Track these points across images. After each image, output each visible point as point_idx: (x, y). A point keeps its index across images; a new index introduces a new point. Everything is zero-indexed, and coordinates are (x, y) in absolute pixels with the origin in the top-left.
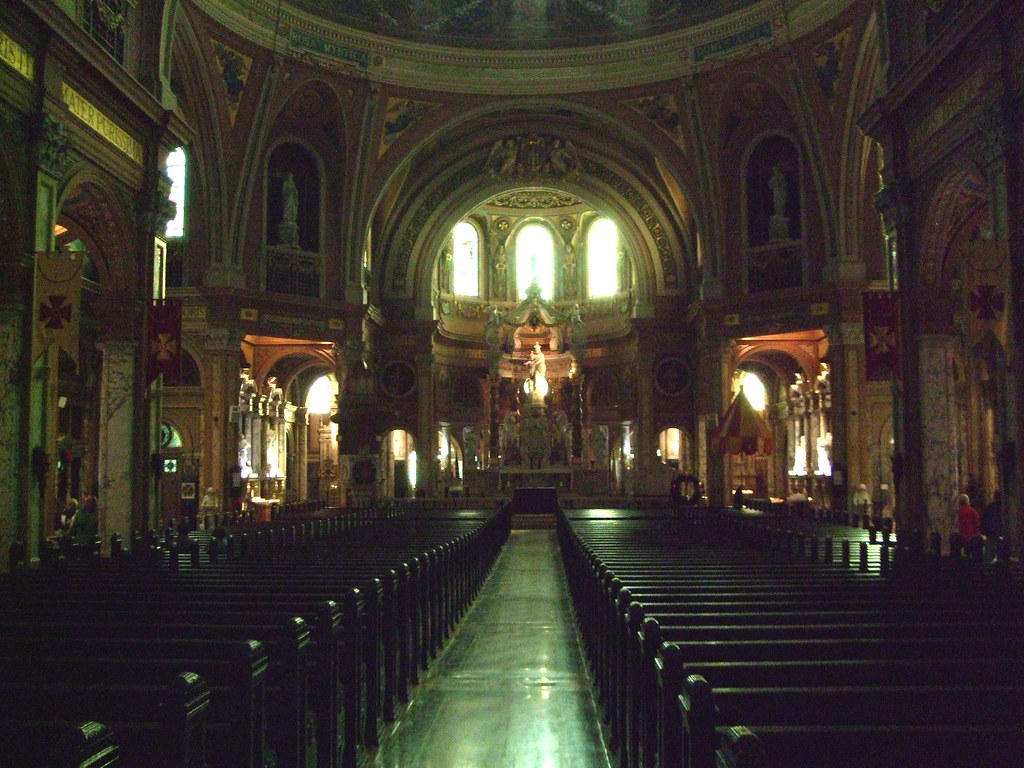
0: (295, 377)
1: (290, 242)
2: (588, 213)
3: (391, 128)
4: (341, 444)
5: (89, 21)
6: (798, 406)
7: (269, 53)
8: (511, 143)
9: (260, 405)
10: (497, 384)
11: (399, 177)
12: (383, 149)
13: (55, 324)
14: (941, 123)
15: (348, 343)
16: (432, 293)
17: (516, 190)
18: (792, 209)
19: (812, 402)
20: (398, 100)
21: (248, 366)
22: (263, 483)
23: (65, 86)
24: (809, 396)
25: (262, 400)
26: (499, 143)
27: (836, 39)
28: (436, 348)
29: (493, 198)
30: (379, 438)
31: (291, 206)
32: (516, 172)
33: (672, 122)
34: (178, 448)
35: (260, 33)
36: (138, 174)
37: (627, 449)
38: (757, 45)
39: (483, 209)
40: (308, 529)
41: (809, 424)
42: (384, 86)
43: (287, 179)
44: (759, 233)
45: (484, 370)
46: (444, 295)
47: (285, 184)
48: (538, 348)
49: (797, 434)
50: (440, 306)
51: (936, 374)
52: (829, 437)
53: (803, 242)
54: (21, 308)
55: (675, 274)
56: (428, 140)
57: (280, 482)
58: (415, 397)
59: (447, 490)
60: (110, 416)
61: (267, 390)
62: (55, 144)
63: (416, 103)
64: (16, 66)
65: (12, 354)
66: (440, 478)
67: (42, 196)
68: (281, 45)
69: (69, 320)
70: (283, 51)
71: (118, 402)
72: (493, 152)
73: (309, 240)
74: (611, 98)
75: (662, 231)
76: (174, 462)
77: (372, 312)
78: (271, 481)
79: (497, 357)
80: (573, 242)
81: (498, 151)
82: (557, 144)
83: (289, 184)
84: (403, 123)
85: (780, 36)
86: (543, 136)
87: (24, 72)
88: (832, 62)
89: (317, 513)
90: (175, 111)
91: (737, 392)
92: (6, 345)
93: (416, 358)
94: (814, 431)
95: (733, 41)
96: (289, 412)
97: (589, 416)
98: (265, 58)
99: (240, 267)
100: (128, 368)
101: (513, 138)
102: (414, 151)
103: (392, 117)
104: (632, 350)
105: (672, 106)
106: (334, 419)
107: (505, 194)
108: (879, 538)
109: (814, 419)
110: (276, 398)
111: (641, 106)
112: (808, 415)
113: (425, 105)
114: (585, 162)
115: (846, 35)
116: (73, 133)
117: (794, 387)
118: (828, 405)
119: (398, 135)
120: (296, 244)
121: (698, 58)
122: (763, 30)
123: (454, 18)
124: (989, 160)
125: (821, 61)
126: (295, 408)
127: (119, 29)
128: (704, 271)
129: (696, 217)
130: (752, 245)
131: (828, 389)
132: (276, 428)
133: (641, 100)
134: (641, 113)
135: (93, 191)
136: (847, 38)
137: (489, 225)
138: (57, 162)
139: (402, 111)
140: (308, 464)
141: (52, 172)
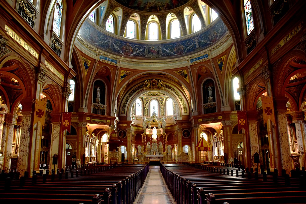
0: (99, 134)
1: (98, 102)
2: (166, 97)
3: (122, 77)
4: (109, 149)
5: (53, 47)
6: (215, 140)
7: (95, 60)
8: (149, 81)
9: (90, 140)
10: (146, 135)
11: (124, 88)
12: (120, 82)
13: (40, 116)
14: (252, 72)
15: (111, 125)
16: (131, 115)
17: (150, 91)
18: (213, 95)
19: (219, 139)
20: (124, 71)
21: (88, 131)
22: (91, 158)
23: (46, 61)
24: (218, 138)
25: (91, 139)
26: (146, 81)
27: (222, 58)
28: (131, 127)
29: (145, 93)
30: (118, 148)
31: (99, 94)
32: (150, 87)
33: (186, 76)
34: (71, 150)
35: (93, 56)
36: (62, 83)
37: (176, 150)
38: (204, 59)
39: (142, 96)
40: (101, 168)
41: (218, 144)
42: (120, 68)
43: (98, 88)
44: (206, 101)
45: (142, 132)
46: (133, 115)
47: (97, 89)
48: (155, 127)
49: (215, 146)
50: (132, 118)
51: (253, 130)
52: (223, 147)
53: (216, 102)
54: (31, 112)
55: (186, 110)
56: (130, 80)
57: (95, 158)
58: (126, 138)
59: (134, 160)
60: (53, 140)
61: (92, 136)
62: (42, 74)
63: (128, 72)
64: (34, 55)
65: (29, 124)
66: (132, 157)
67: (38, 86)
68: (97, 58)
69: (43, 115)
70: (98, 60)
71: (55, 137)
72: (145, 83)
73: (103, 102)
74: (172, 71)
75: (183, 101)
76: (70, 153)
77: (117, 119)
78: (93, 158)
79: (145, 129)
80: (163, 103)
81: (146, 83)
82: (159, 81)
83: (98, 89)
84: (125, 76)
85: (210, 57)
86: (156, 79)
87: (36, 57)
88: (222, 63)
89: (103, 165)
90: (72, 69)
91: (202, 137)
92: (27, 122)
93: (127, 129)
94: (220, 146)
95: (199, 58)
96: (97, 141)
97: (167, 143)
98: (94, 61)
99: (87, 108)
100: (58, 129)
101: (150, 80)
102: (127, 82)
103: (122, 75)
104: (177, 128)
105: (185, 72)
106: (108, 143)
107: (147, 92)
108: (241, 170)
109: (219, 143)
110: (94, 138)
111: (179, 73)
112: (218, 142)
113: (130, 72)
114: (166, 85)
115: (224, 57)
116: (47, 72)
117: (214, 136)
118: (223, 139)
119: (123, 79)
120: (100, 103)
121: (191, 62)
122: (206, 56)
123: (136, 53)
124: (265, 79)
125: (219, 63)
126: (98, 141)
127: (60, 49)
128: (193, 109)
129: (191, 97)
130: (204, 103)
131: (223, 136)
132: (94, 145)
133: (179, 71)
134: (178, 74)
135: (51, 86)
136: (225, 58)
137: (144, 100)
138: (42, 78)
139: (125, 73)
140: (101, 154)
141: (41, 81)
